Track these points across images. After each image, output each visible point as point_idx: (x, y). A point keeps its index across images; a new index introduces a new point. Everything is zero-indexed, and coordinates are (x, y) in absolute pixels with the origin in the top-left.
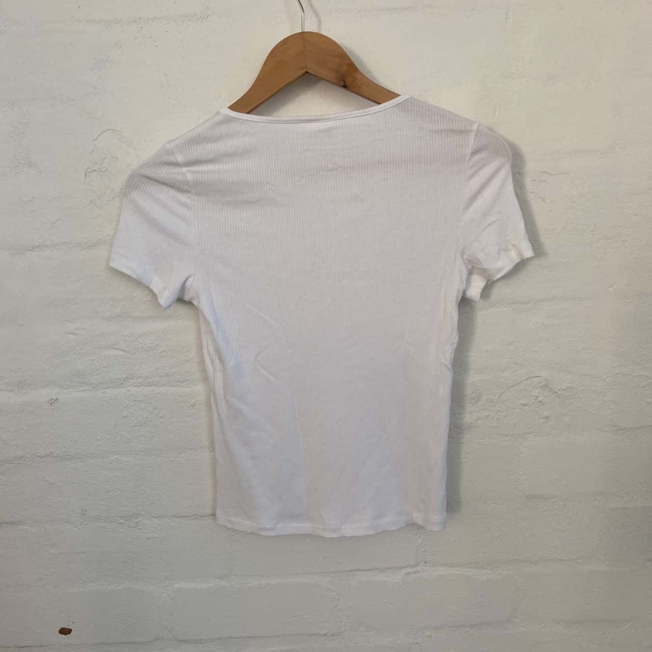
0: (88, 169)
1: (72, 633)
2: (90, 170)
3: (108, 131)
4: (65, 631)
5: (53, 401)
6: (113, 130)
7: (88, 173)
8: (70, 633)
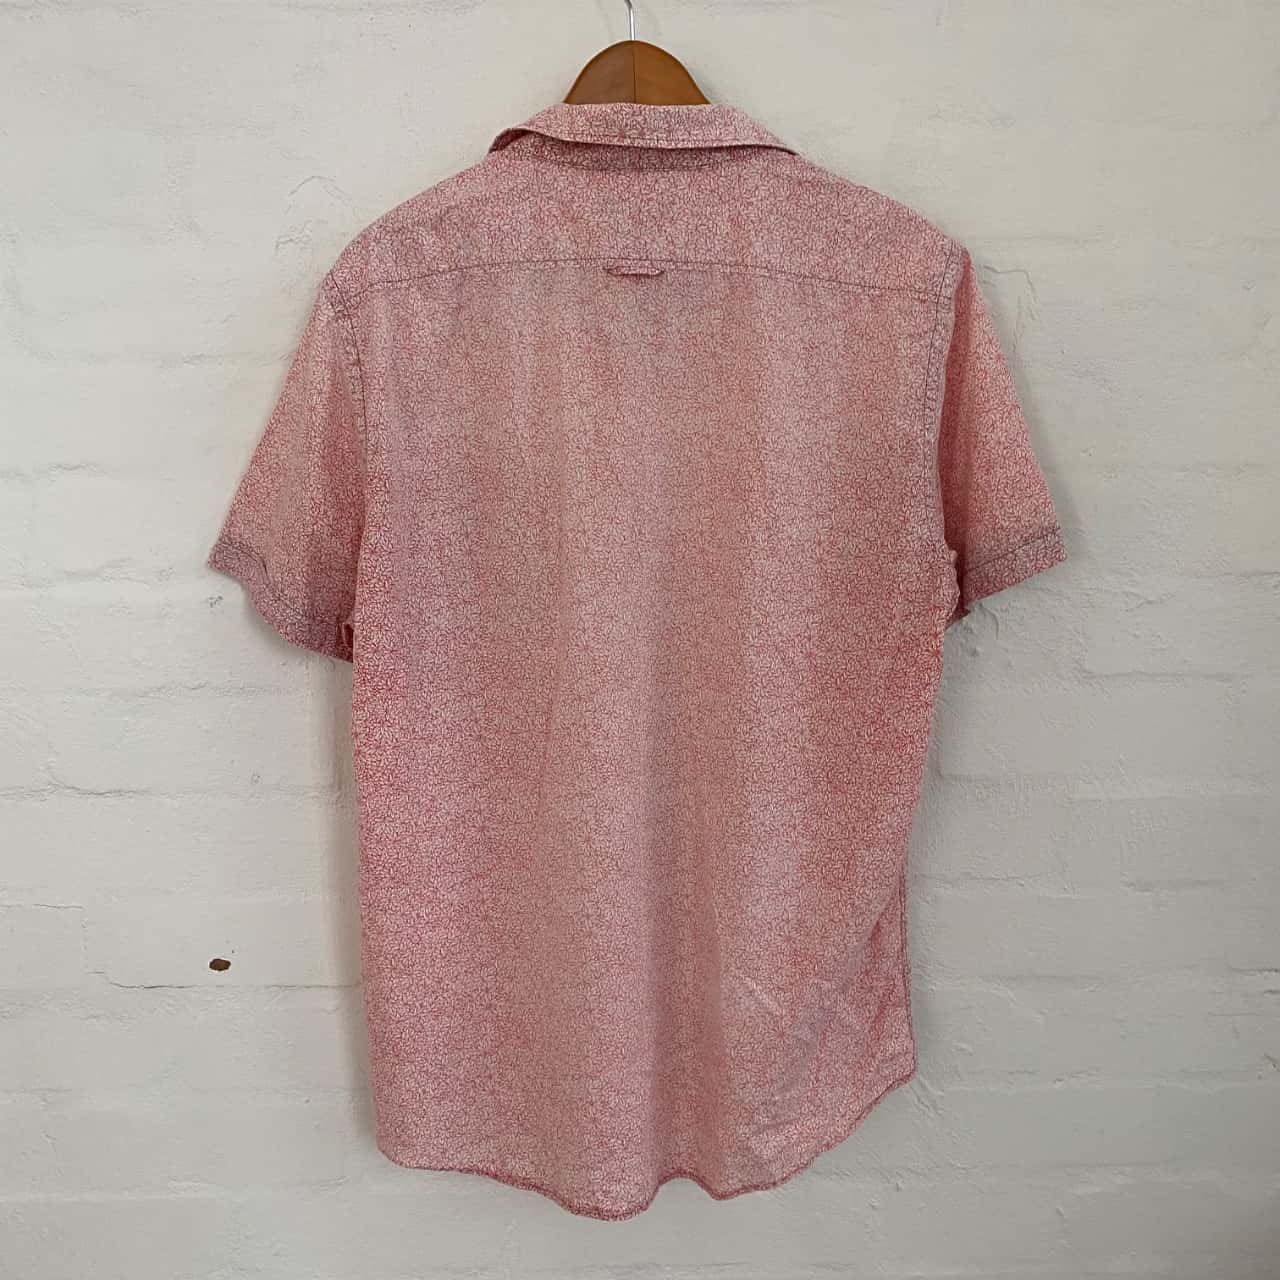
0: (280, 237)
1: (230, 968)
2: (282, 240)
3: (315, 180)
4: (219, 965)
5: (213, 601)
6: (320, 177)
7: (281, 245)
8: (227, 968)
